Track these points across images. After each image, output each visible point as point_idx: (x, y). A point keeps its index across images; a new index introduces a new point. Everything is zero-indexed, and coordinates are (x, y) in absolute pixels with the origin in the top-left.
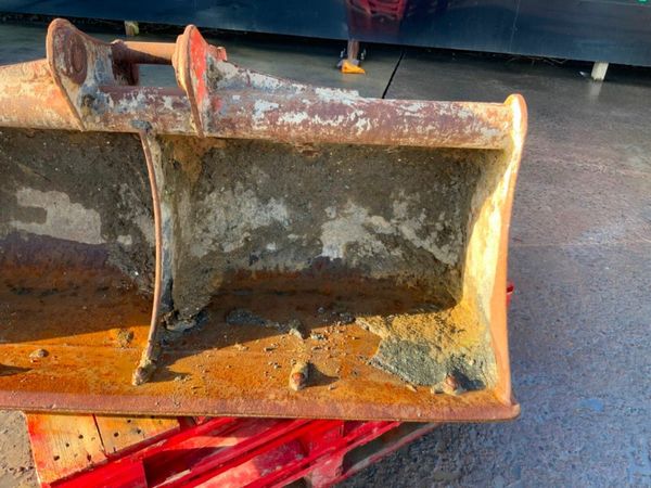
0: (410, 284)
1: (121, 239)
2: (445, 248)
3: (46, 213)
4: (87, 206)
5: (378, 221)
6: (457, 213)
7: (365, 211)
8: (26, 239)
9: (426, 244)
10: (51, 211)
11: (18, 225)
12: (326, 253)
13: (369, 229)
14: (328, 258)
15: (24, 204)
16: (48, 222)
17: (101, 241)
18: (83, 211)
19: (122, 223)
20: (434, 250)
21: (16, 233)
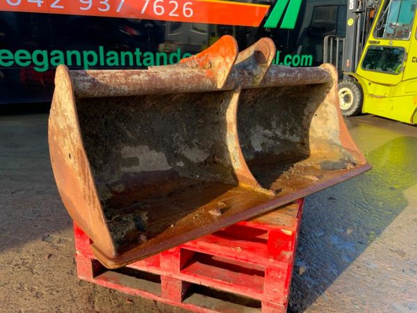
0: (289, 153)
1: (178, 164)
2: (294, 136)
3: (138, 159)
4: (158, 151)
5: (267, 131)
6: (293, 120)
7: (262, 128)
8: (133, 176)
9: (287, 136)
10: (141, 158)
11: (126, 169)
12: (256, 150)
13: (265, 136)
14: (258, 152)
15: (126, 157)
16: (141, 164)
17: (170, 168)
18: (156, 154)
19: (176, 156)
20: (290, 138)
21: (126, 175)
